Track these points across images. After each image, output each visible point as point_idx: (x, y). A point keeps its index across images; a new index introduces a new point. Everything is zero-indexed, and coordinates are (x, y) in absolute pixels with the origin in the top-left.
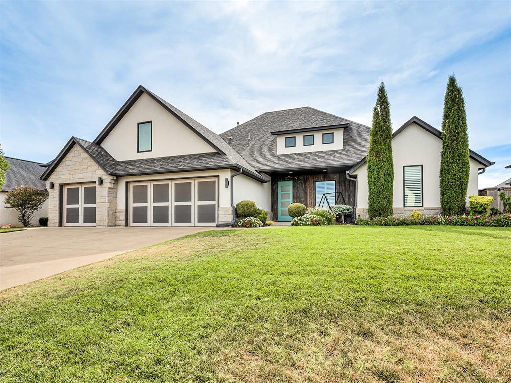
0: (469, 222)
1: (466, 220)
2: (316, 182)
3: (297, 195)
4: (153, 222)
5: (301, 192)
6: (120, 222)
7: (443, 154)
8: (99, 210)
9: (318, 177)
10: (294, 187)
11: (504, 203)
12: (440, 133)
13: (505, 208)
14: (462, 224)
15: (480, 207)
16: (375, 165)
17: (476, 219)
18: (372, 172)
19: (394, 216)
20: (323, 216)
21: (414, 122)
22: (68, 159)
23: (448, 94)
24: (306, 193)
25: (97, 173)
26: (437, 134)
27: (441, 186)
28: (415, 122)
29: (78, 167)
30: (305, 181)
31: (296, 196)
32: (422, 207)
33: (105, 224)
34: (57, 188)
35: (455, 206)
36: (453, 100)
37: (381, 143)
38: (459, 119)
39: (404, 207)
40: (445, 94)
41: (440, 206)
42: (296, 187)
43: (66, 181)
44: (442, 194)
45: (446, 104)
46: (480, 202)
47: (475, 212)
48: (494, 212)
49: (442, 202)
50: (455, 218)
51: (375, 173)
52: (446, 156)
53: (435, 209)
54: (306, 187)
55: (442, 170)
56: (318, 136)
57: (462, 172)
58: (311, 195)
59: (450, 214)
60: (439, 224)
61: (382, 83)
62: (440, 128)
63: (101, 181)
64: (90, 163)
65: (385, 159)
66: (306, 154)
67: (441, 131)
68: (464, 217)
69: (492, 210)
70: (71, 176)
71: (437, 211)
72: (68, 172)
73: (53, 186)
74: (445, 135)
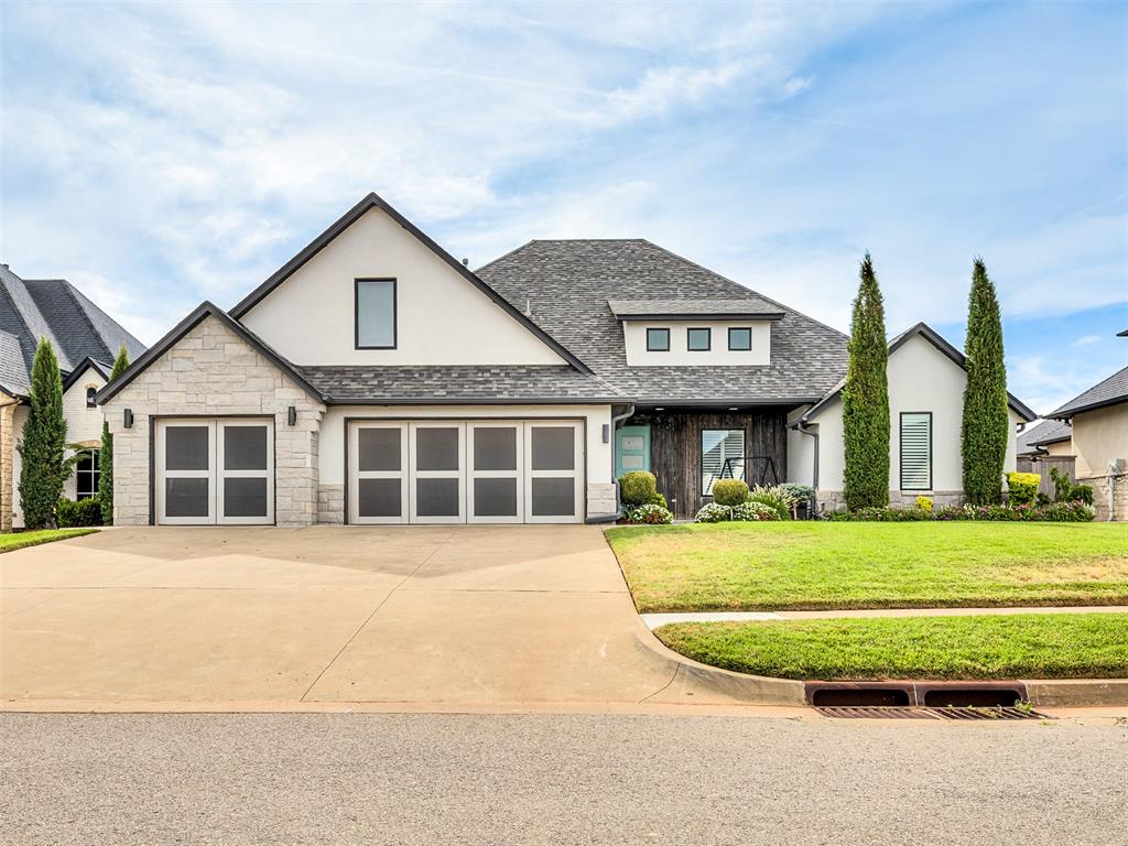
0: (1012, 515)
1: (1007, 511)
2: (704, 432)
3: (660, 459)
4: (418, 515)
5: (670, 454)
6: (332, 515)
7: (969, 397)
8: (284, 485)
9: (708, 421)
10: (653, 439)
11: (1057, 485)
12: (964, 358)
13: (1058, 493)
14: (1002, 518)
15: (1026, 491)
16: (861, 410)
17: (1022, 511)
18: (857, 423)
19: (892, 505)
20: (773, 506)
21: (921, 333)
22: (177, 354)
23: (974, 290)
24: (681, 455)
25: (277, 397)
26: (960, 361)
27: (965, 454)
28: (923, 333)
29: (216, 378)
30: (680, 428)
31: (657, 461)
32: (931, 489)
33: (303, 518)
34: (142, 425)
35: (988, 489)
36: (982, 304)
37: (871, 370)
38: (993, 339)
39: (901, 489)
40: (969, 291)
41: (962, 489)
42: (659, 440)
43: (174, 410)
44: (967, 467)
45: (972, 308)
46: (1026, 482)
47: (1018, 499)
48: (1043, 501)
49: (967, 481)
50: (991, 509)
51: (863, 425)
52: (974, 401)
53: (951, 494)
54: (680, 442)
55: (966, 426)
56: (720, 334)
57: (998, 431)
58: (692, 461)
59: (979, 502)
60: (967, 518)
61: (868, 257)
62: (962, 350)
63: (293, 417)
64: (254, 372)
65: (879, 400)
66: (694, 371)
67: (965, 355)
68: (1003, 506)
69: (1040, 496)
70: (193, 398)
71: (955, 497)
72: (181, 387)
73: (129, 419)
74: (971, 364)
